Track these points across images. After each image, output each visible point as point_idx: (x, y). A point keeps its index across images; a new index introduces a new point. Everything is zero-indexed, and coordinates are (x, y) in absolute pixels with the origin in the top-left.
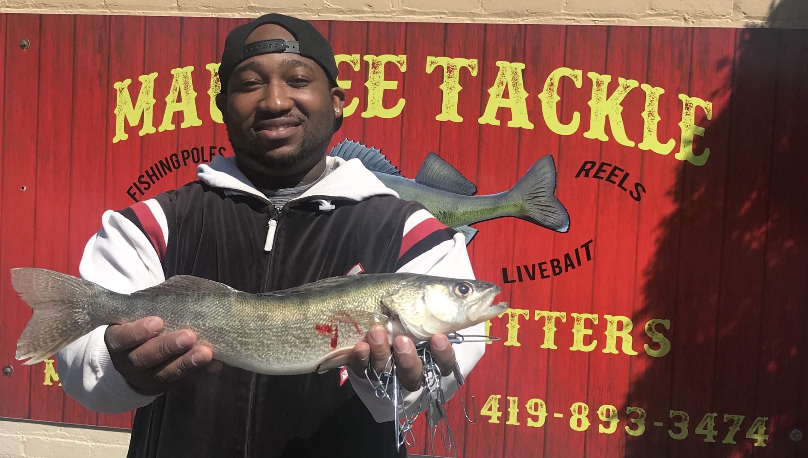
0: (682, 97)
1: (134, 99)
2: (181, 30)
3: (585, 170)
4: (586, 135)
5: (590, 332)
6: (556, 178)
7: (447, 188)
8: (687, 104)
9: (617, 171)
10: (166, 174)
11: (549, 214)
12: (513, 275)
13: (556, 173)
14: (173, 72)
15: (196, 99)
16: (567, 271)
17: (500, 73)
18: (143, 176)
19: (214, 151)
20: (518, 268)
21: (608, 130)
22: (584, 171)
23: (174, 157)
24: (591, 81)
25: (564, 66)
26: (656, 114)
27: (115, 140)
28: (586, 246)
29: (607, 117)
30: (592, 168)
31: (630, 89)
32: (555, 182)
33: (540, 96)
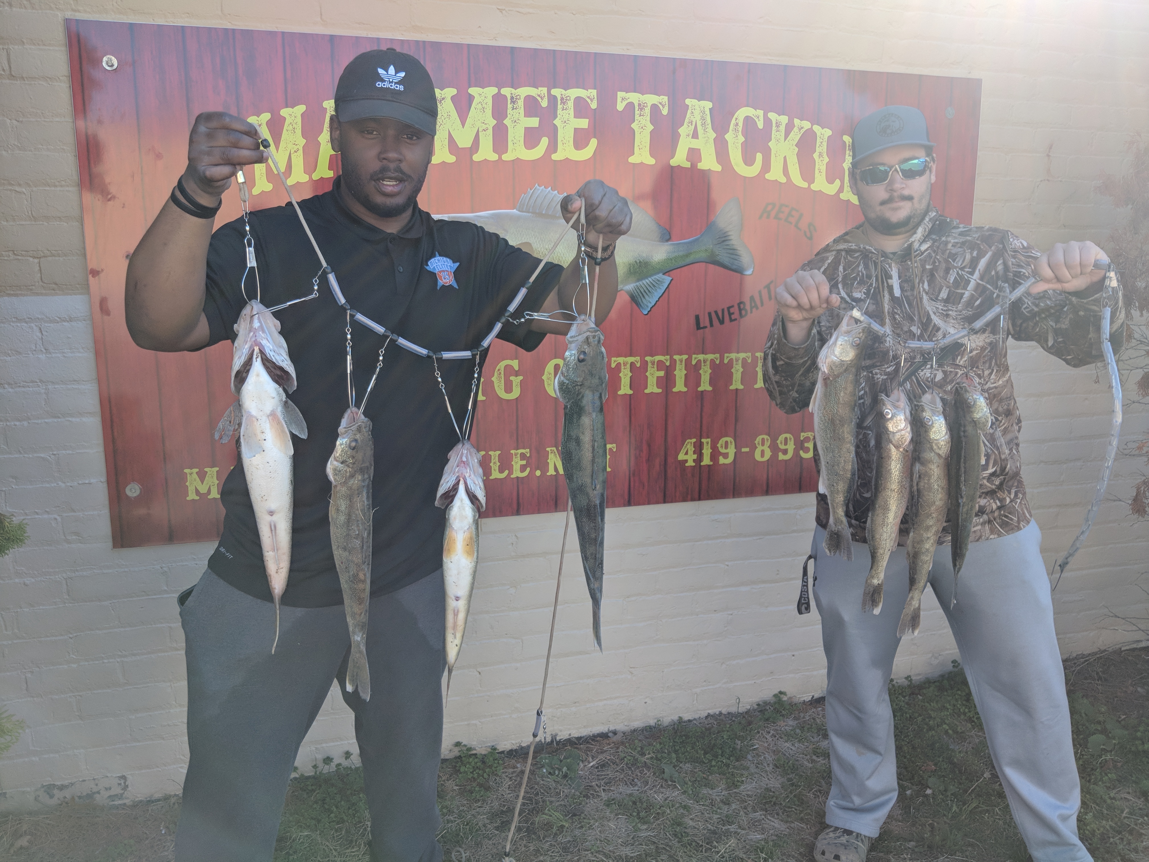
1: (276, 138)
2: (332, 53)
4: (768, 176)
6: (741, 221)
7: (642, 236)
9: (794, 211)
11: (736, 257)
12: (704, 321)
13: (742, 216)
17: (689, 112)
20: (710, 314)
21: (786, 171)
22: (765, 213)
24: (771, 121)
25: (748, 105)
26: (825, 155)
27: (257, 191)
28: (768, 286)
29: (785, 158)
30: (773, 209)
31: (804, 130)
32: (741, 225)
33: (726, 137)
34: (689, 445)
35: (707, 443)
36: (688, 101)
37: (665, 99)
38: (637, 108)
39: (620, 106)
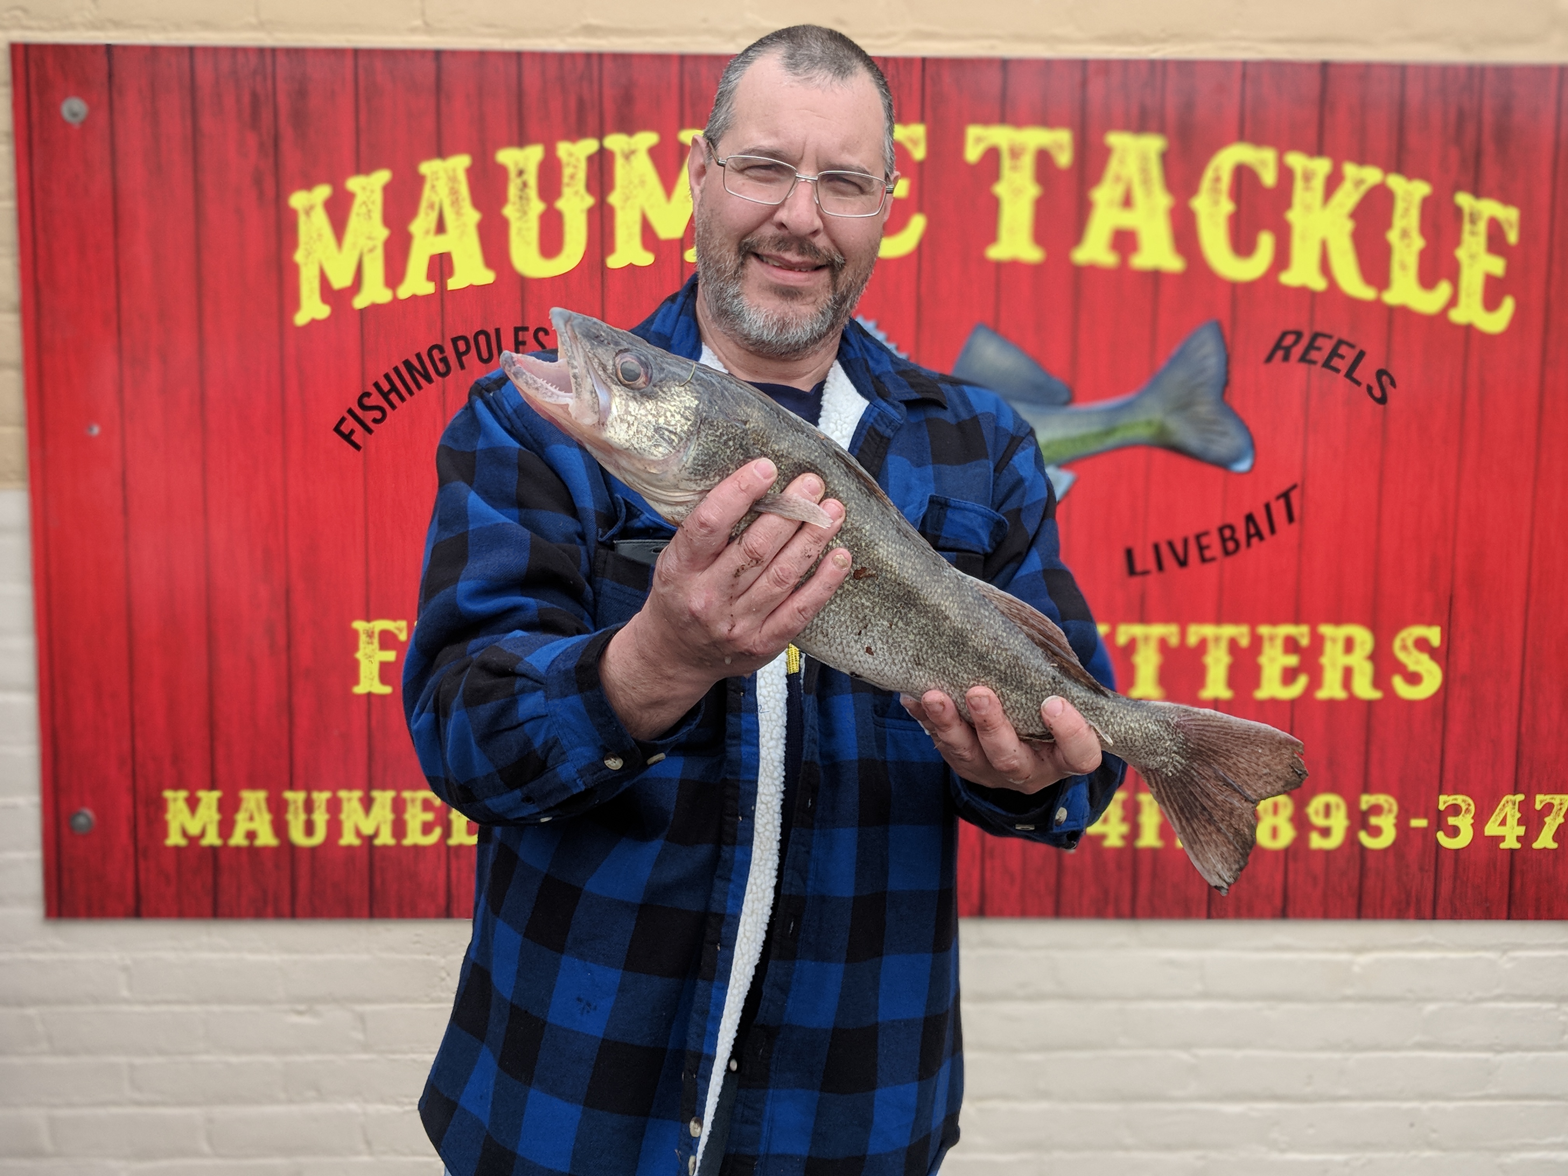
0: (1463, 199)
1: (339, 229)
2: (438, 79)
5: (1292, 660)
6: (1226, 365)
8: (1471, 214)
10: (419, 387)
11: (1215, 437)
12: (1145, 560)
13: (1227, 356)
14: (425, 168)
15: (480, 225)
16: (1249, 544)
17: (1114, 159)
18: (367, 395)
19: (523, 336)
20: (1156, 547)
23: (435, 353)
26: (1415, 235)
27: (301, 319)
28: (1286, 496)
29: (1324, 243)
30: (1296, 342)
32: (1226, 374)
33: (1195, 203)
36: (1112, 138)
37: (1065, 137)
38: (1005, 155)
39: (973, 153)
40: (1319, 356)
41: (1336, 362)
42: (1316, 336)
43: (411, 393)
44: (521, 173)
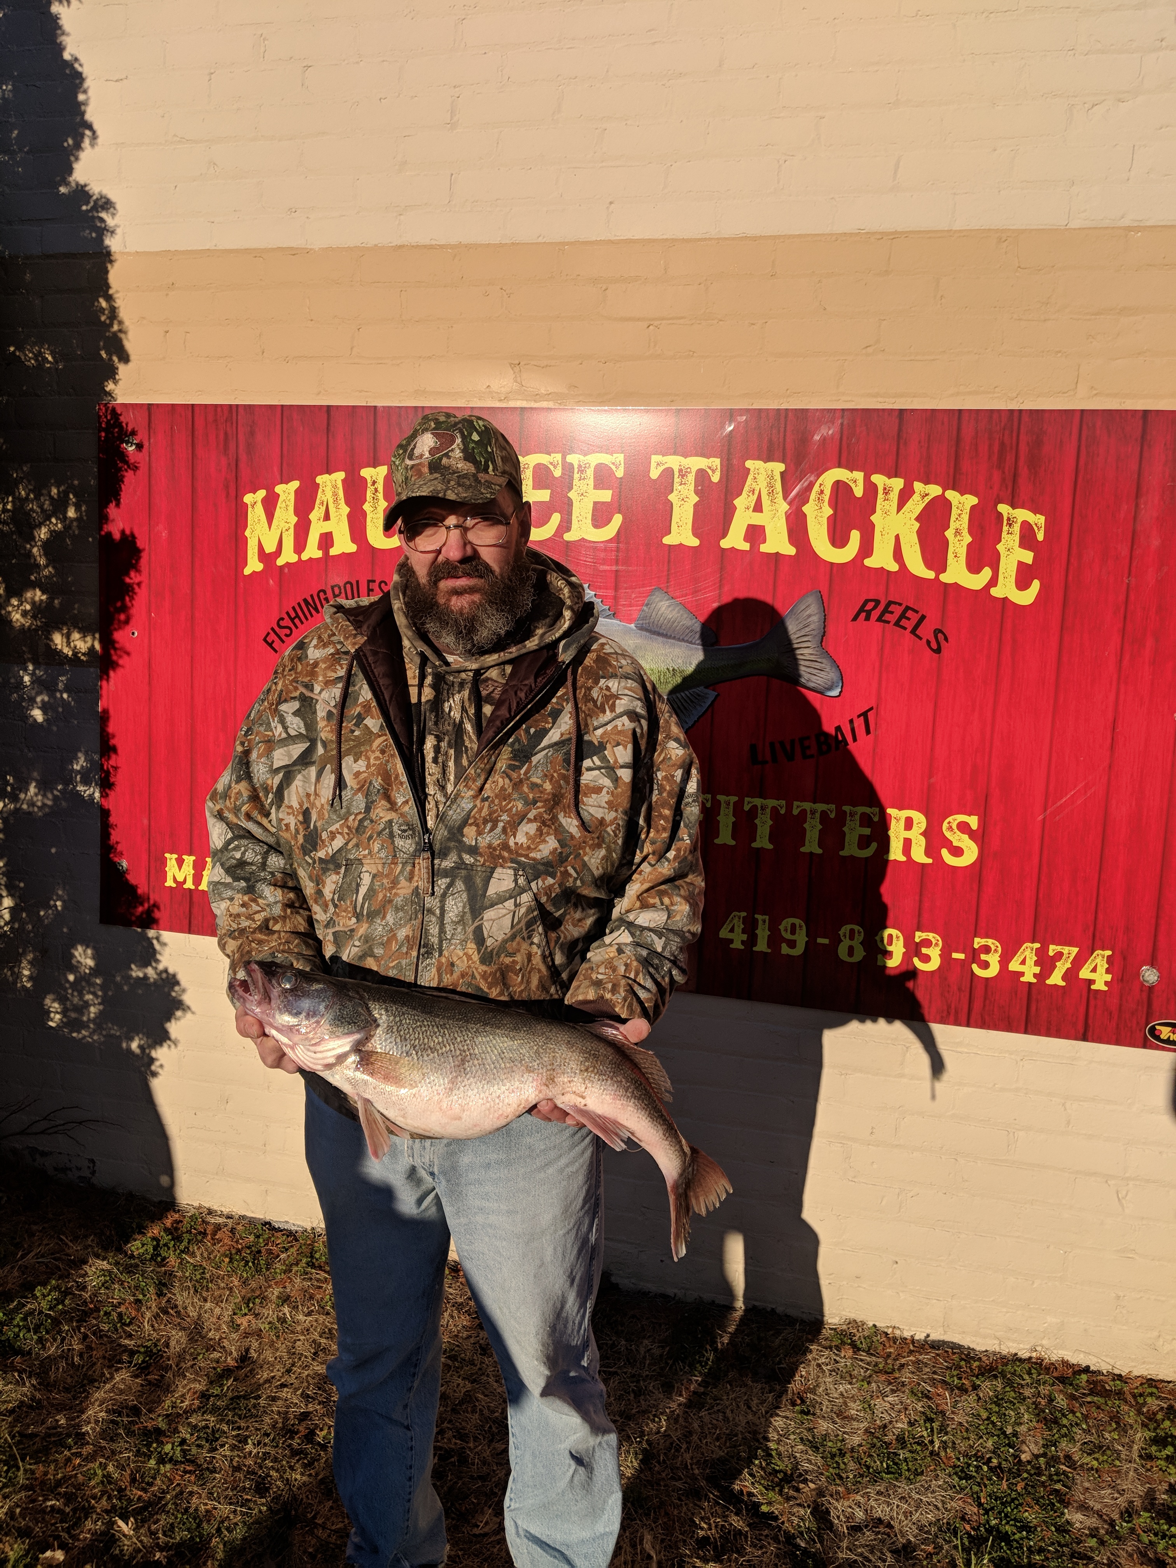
0: (1003, 508)
1: (270, 516)
2: (328, 424)
3: (866, 611)
4: (868, 562)
6: (824, 622)
7: (677, 637)
8: (1009, 519)
9: (910, 611)
10: (312, 616)
11: (815, 671)
12: (764, 754)
13: (825, 616)
14: (319, 479)
15: (349, 516)
16: (837, 748)
17: (750, 477)
18: (282, 619)
19: (372, 586)
20: (772, 745)
21: (898, 555)
22: (864, 611)
23: (322, 594)
24: (875, 487)
25: (839, 466)
26: (965, 533)
27: (247, 571)
28: (865, 715)
29: (897, 537)
30: (875, 608)
31: (930, 498)
32: (824, 628)
33: (805, 509)
34: (737, 919)
35: (764, 921)
36: (749, 464)
37: (716, 462)
38: (676, 474)
39: (654, 474)
40: (892, 618)
41: (903, 622)
42: (890, 603)
43: (307, 619)
44: (374, 483)
